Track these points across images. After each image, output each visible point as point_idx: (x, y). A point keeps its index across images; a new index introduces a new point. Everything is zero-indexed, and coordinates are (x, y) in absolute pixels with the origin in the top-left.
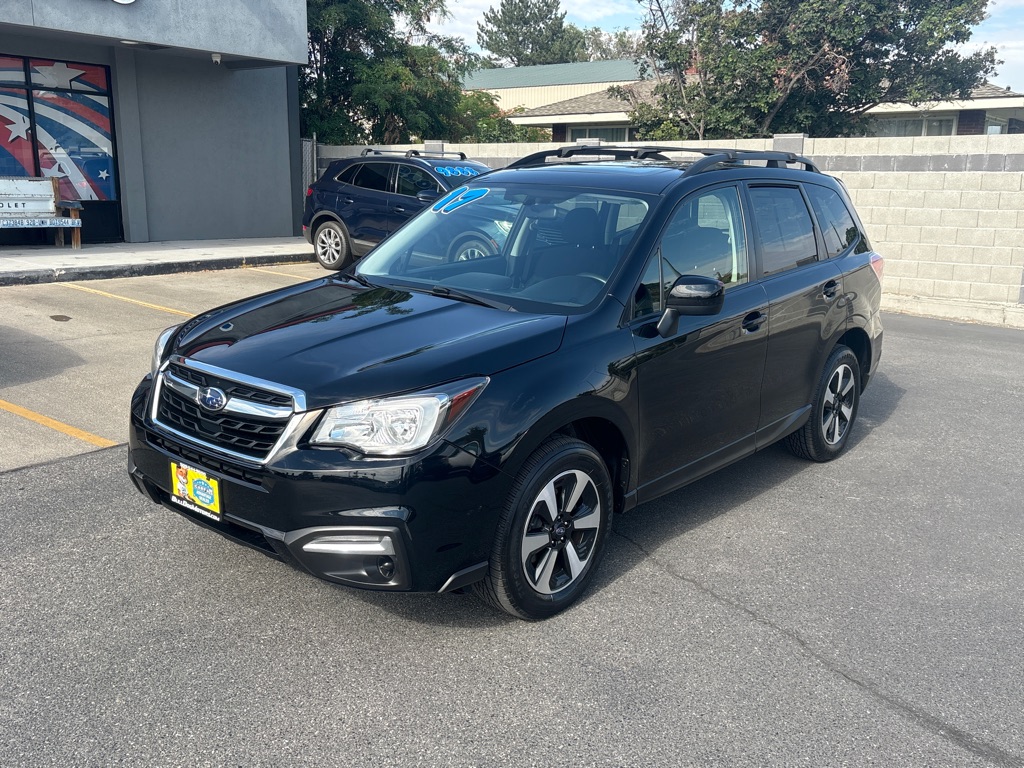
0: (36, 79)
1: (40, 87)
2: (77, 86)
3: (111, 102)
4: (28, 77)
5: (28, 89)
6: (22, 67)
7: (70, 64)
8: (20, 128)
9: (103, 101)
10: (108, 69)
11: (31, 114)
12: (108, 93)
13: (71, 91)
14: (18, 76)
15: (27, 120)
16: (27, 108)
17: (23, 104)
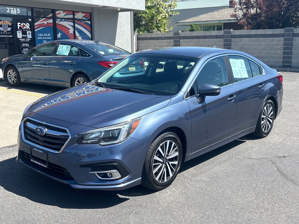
0: (76, 17)
1: (76, 19)
2: (84, 18)
3: (91, 23)
4: (74, 16)
5: (74, 20)
6: (72, 14)
7: (83, 12)
8: (71, 31)
9: (89, 22)
10: (90, 13)
11: (74, 27)
12: (90, 20)
13: (82, 20)
14: (71, 16)
15: (73, 28)
16: (73, 25)
17: (72, 24)
